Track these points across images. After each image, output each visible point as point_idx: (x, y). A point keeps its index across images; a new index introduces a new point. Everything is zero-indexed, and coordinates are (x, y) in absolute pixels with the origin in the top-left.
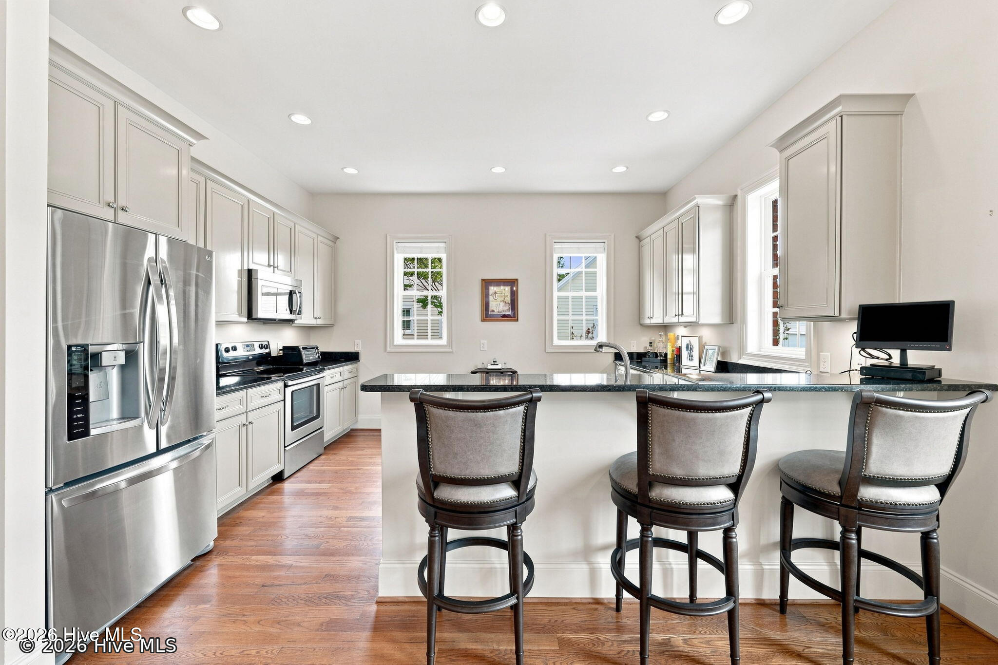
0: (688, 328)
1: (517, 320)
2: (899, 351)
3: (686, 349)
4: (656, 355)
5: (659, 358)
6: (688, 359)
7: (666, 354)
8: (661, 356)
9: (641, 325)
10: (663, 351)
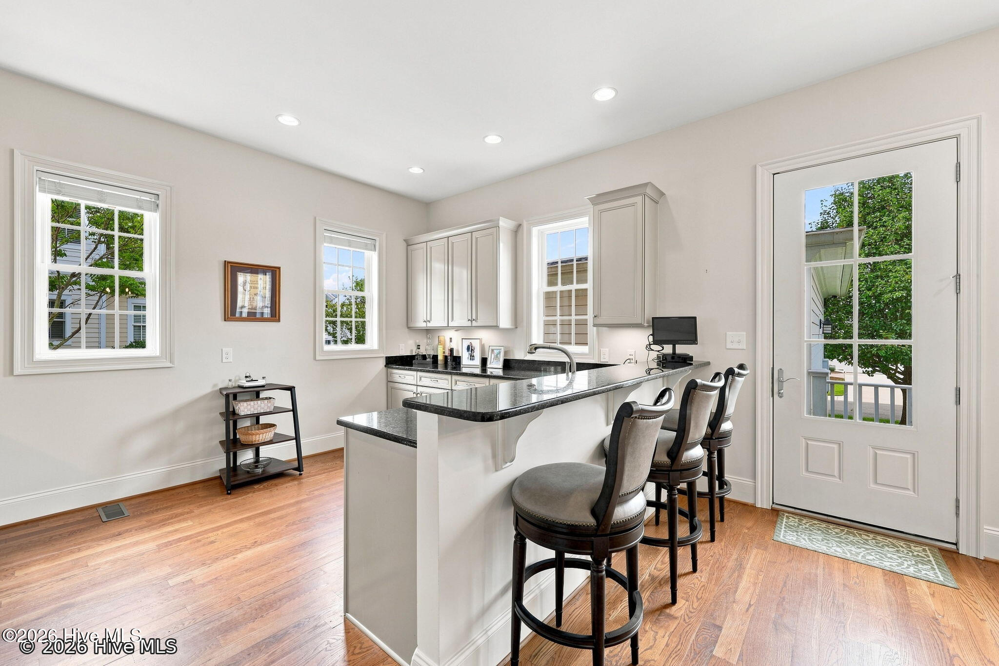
0: (459, 331)
1: (279, 320)
2: (672, 345)
3: (466, 350)
4: (424, 357)
5: (428, 360)
6: (469, 358)
7: (437, 356)
8: (429, 358)
9: (409, 328)
10: (432, 353)
